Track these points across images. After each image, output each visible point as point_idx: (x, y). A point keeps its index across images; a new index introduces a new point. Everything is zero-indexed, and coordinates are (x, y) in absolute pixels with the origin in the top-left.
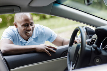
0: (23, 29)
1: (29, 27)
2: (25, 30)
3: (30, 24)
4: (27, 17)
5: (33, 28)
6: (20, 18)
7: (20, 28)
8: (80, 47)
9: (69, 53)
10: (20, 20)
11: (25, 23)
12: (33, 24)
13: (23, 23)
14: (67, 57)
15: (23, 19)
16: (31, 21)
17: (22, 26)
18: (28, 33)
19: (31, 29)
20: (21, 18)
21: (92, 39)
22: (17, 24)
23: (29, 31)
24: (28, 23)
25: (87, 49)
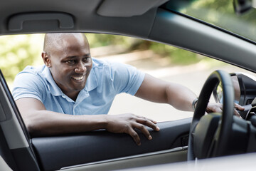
0: (65, 69)
1: (80, 65)
2: (69, 73)
3: (81, 58)
4: (76, 40)
5: (89, 68)
6: (58, 42)
7: (56, 66)
8: (220, 122)
9: (192, 135)
10: (59, 47)
11: (71, 55)
12: (89, 59)
13: (65, 56)
14: (186, 149)
15: (66, 44)
16: (85, 52)
17: (63, 61)
18: (77, 81)
19: (83, 71)
20: (60, 42)
21: (253, 106)
22: (49, 56)
23: (79, 74)
24: (78, 56)
25: (235, 127)
